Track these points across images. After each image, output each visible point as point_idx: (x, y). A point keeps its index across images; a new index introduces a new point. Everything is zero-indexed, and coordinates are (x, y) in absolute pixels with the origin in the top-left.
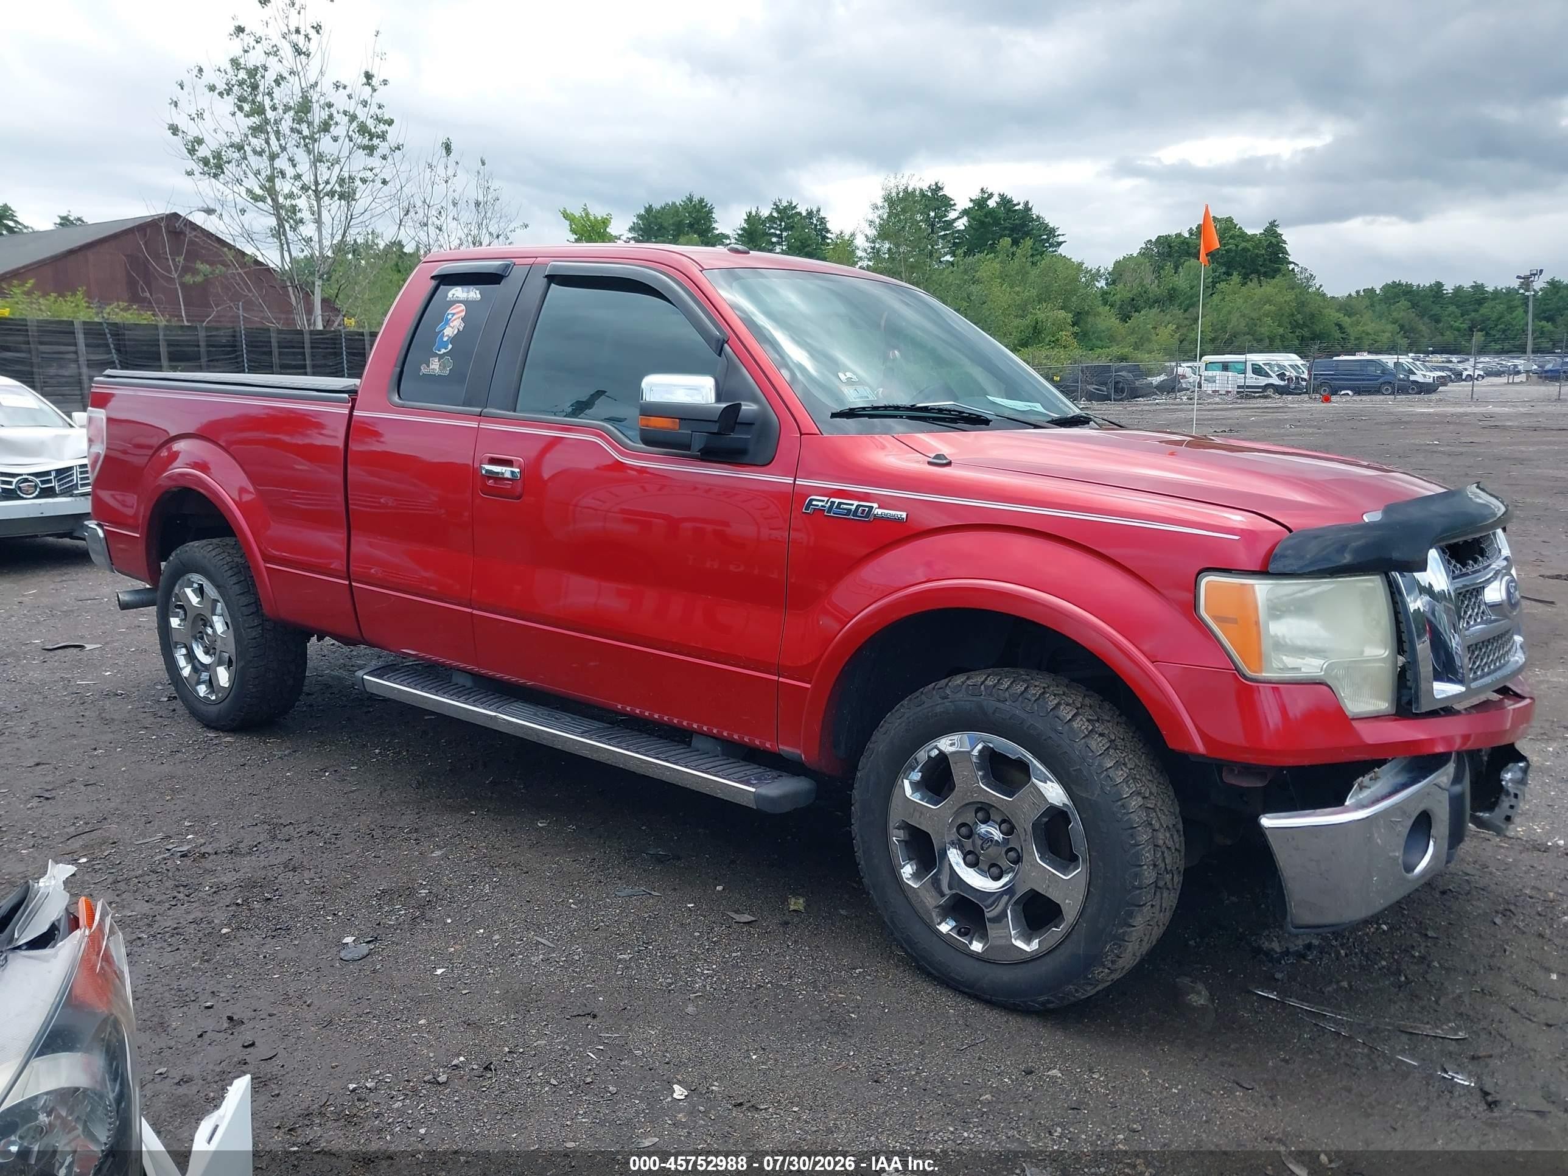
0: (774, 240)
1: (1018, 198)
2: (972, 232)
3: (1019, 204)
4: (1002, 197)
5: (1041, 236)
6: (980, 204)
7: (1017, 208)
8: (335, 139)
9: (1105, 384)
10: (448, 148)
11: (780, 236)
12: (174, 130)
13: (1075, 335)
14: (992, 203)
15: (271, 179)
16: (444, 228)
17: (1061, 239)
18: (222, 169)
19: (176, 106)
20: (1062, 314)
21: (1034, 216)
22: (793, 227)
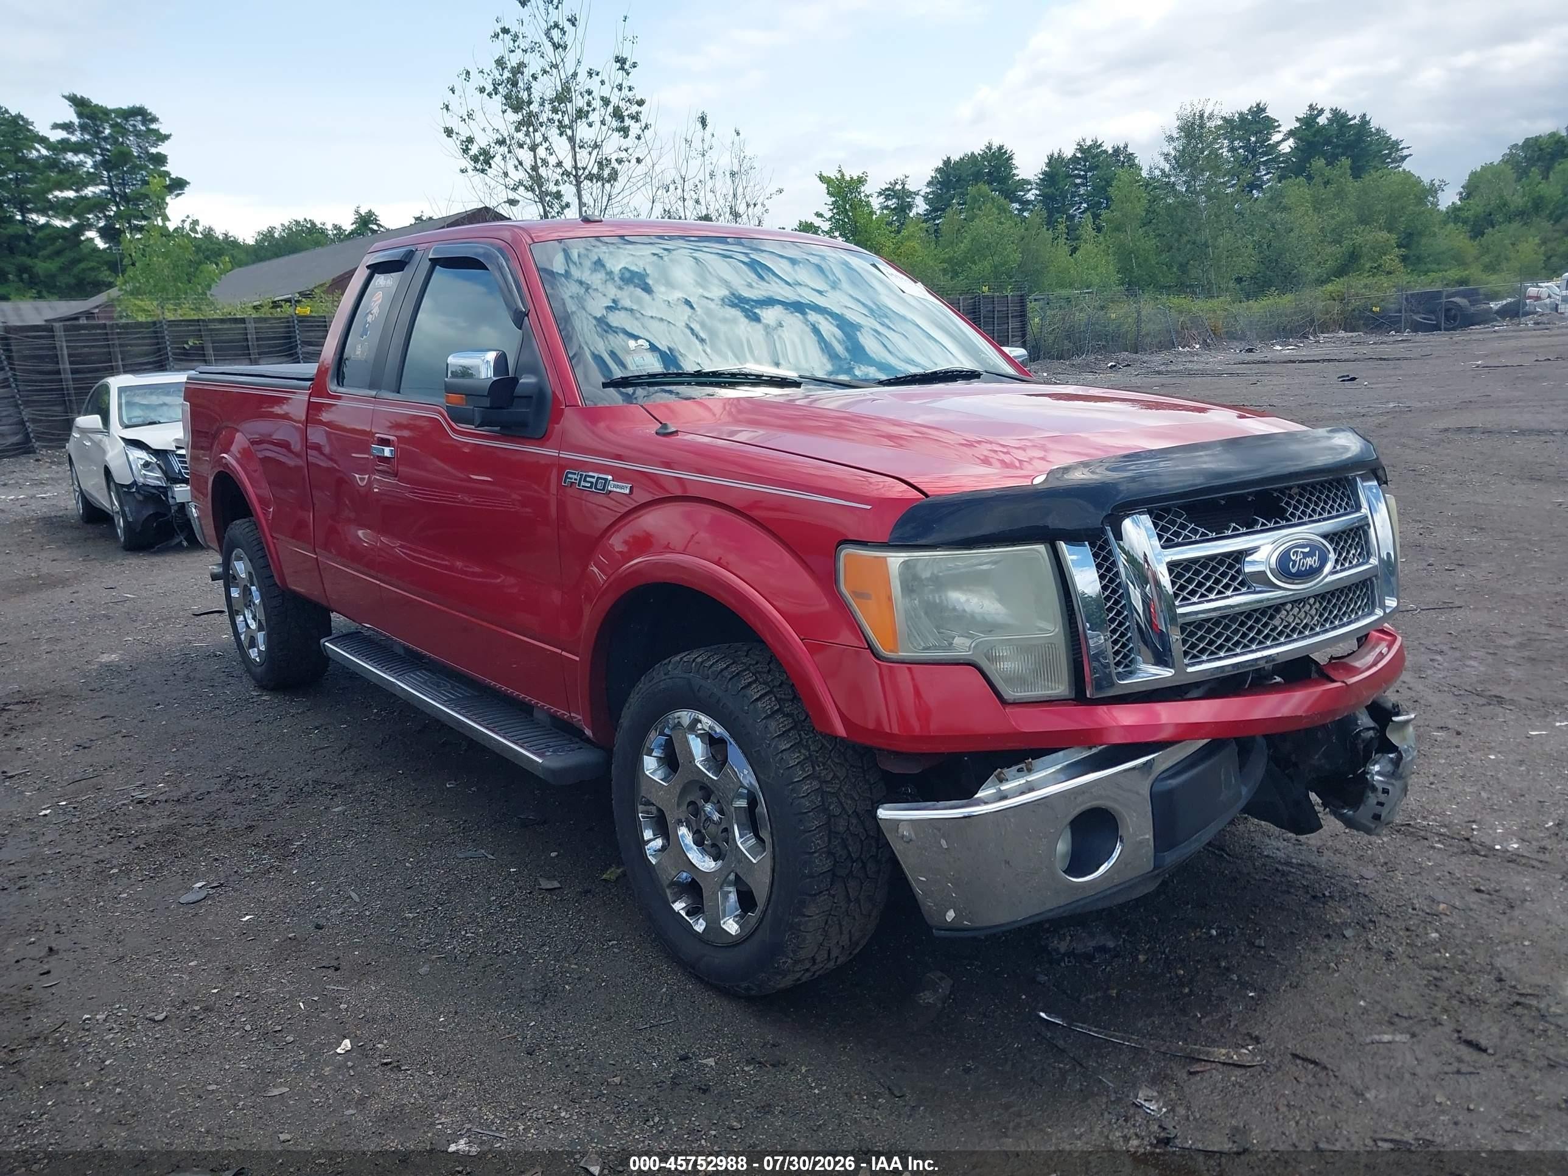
0: (1078, 181)
1: (1353, 112)
2: (1300, 154)
3: (1355, 118)
4: (1335, 112)
5: (1380, 151)
6: (1309, 122)
7: (1352, 122)
8: (590, 125)
9: (1433, 312)
10: (703, 121)
11: (1084, 177)
12: (449, 132)
13: (1404, 259)
14: (1322, 120)
15: (535, 168)
16: (702, 201)
17: (1405, 152)
18: (490, 164)
19: (448, 109)
20: (1385, 234)
21: (1373, 130)
22: (1098, 166)
